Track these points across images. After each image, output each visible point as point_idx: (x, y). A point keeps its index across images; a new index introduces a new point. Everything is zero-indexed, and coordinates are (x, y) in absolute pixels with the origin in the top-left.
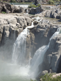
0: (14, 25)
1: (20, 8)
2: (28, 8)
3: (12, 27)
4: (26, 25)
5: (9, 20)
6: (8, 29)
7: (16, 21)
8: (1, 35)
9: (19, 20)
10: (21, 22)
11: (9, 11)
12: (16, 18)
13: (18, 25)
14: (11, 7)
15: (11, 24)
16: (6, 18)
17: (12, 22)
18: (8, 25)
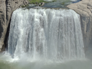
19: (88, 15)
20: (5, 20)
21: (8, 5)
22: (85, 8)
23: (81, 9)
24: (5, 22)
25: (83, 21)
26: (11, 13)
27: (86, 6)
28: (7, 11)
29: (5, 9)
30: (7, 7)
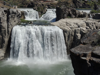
0: (85, 29)
1: (84, 13)
2: (90, 13)
3: (83, 30)
4: (95, 29)
5: (79, 24)
6: (79, 32)
7: (85, 24)
8: (73, 37)
9: (88, 24)
10: (90, 26)
11: (74, 16)
12: (85, 22)
13: (88, 28)
14: (76, 13)
15: (81, 28)
16: (75, 22)
17: (82, 26)
18: (79, 28)
19: (68, 30)
20: (7, 34)
21: (9, 23)
22: (65, 25)
23: (62, 26)
24: (7, 36)
25: (65, 34)
26: (11, 29)
27: (65, 24)
28: (8, 27)
29: (7, 26)
30: (8, 24)
